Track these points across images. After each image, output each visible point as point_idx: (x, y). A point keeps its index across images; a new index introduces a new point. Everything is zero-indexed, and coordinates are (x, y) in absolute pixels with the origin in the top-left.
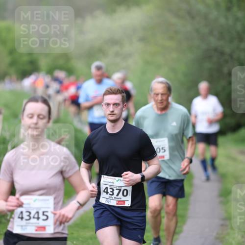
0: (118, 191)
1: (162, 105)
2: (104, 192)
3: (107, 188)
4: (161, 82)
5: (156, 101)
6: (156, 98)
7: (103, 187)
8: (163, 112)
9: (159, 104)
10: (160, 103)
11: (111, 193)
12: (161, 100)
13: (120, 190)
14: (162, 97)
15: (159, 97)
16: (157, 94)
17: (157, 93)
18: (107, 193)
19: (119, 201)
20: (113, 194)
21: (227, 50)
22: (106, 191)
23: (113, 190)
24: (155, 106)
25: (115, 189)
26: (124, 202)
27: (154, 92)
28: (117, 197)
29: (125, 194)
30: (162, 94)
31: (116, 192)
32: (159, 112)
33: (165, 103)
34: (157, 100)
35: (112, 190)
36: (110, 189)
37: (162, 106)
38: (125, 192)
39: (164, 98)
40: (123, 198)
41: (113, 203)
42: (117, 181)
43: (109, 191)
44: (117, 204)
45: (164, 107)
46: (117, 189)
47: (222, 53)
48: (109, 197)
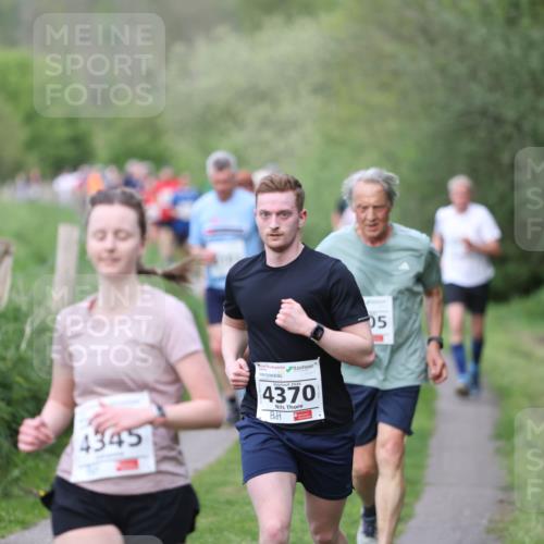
0: (293, 391)
1: (374, 231)
2: (265, 397)
3: (269, 388)
5: (361, 221)
6: (363, 215)
7: (260, 388)
9: (367, 228)
10: (371, 226)
11: (280, 398)
12: (374, 220)
13: (297, 389)
14: (374, 214)
15: (369, 214)
16: (365, 208)
17: (364, 204)
18: (271, 398)
19: (299, 413)
20: (284, 400)
22: (268, 395)
23: (283, 391)
25: (286, 388)
26: (309, 412)
27: (359, 202)
28: (293, 405)
29: (309, 395)
30: (375, 207)
31: (289, 394)
34: (365, 219)
35: (279, 392)
36: (277, 388)
38: (309, 391)
39: (380, 214)
41: (288, 418)
42: (288, 371)
43: (275, 393)
44: (296, 419)
46: (290, 388)
47: (498, 121)
48: (277, 407)
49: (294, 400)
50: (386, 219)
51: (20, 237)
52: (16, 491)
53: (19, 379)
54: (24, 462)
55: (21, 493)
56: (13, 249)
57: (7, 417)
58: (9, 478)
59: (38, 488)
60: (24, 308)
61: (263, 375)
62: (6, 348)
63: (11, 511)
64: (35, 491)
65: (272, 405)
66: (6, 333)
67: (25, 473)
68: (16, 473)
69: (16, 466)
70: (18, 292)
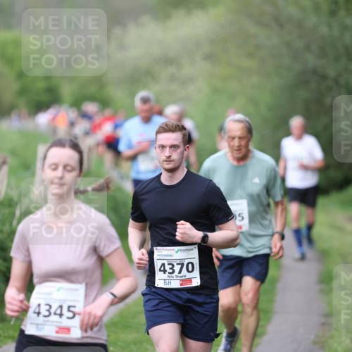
0: (180, 266)
1: (239, 153)
2: (160, 270)
3: (163, 264)
4: (239, 121)
5: (231, 147)
6: (232, 143)
8: (242, 163)
9: (235, 152)
10: (237, 150)
11: (171, 271)
12: (239, 146)
13: (182, 265)
14: (239, 142)
15: (236, 142)
16: (233, 138)
17: (233, 136)
18: (165, 271)
19: (183, 280)
20: (173, 272)
21: (331, 72)
22: (162, 269)
23: (173, 266)
24: (229, 154)
25: (175, 264)
26: (190, 280)
27: (229, 134)
28: (179, 275)
29: (190, 269)
30: (240, 138)
31: (177, 268)
32: (235, 163)
33: (244, 150)
34: (234, 146)
35: (171, 266)
36: (169, 264)
37: (240, 155)
38: (190, 266)
39: (243, 143)
40: (189, 276)
42: (177, 252)
43: (167, 267)
44: (181, 285)
45: (243, 156)
46: (177, 264)
47: (324, 77)
48: (168, 276)
49: (180, 272)
50: (247, 146)
51: (13, 152)
60: (15, 198)
61: (159, 255)
65: (165, 276)
66: (4, 215)
70: (11, 188)
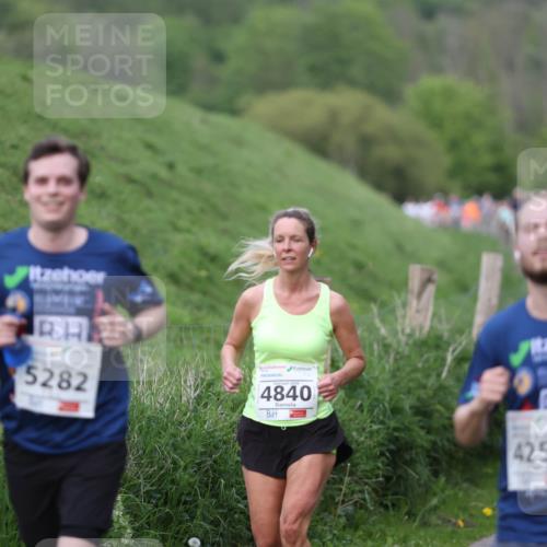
52: (434, 519)
53: (439, 407)
54: (443, 491)
55: (440, 522)
56: (435, 277)
57: (426, 445)
58: (428, 507)
59: (457, 517)
60: (446, 335)
62: (428, 376)
63: (429, 540)
64: (454, 520)
66: (427, 361)
67: (444, 502)
68: (434, 501)
69: (435, 494)
70: (440, 321)
